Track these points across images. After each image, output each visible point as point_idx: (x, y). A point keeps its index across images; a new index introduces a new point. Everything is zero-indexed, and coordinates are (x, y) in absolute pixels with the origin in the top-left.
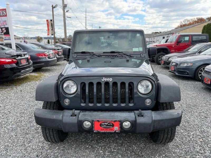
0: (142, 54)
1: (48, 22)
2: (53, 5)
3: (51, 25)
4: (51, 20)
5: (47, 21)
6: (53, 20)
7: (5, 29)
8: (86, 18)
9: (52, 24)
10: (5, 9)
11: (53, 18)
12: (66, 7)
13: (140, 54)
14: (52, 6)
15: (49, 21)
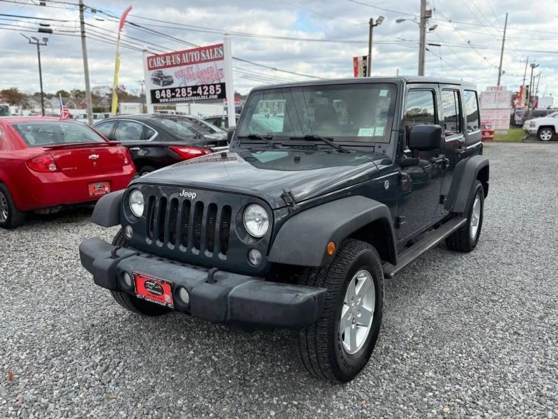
0: (377, 145)
1: (357, 64)
2: (371, 20)
3: (363, 70)
4: (365, 58)
5: (356, 59)
6: (368, 58)
7: (219, 86)
8: (504, 40)
9: (365, 67)
10: (222, 45)
11: (370, 52)
12: (430, 17)
13: (373, 144)
14: (369, 21)
15: (360, 59)
